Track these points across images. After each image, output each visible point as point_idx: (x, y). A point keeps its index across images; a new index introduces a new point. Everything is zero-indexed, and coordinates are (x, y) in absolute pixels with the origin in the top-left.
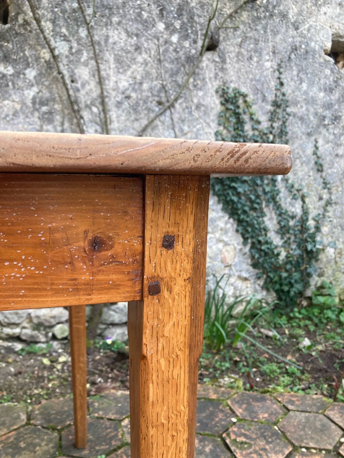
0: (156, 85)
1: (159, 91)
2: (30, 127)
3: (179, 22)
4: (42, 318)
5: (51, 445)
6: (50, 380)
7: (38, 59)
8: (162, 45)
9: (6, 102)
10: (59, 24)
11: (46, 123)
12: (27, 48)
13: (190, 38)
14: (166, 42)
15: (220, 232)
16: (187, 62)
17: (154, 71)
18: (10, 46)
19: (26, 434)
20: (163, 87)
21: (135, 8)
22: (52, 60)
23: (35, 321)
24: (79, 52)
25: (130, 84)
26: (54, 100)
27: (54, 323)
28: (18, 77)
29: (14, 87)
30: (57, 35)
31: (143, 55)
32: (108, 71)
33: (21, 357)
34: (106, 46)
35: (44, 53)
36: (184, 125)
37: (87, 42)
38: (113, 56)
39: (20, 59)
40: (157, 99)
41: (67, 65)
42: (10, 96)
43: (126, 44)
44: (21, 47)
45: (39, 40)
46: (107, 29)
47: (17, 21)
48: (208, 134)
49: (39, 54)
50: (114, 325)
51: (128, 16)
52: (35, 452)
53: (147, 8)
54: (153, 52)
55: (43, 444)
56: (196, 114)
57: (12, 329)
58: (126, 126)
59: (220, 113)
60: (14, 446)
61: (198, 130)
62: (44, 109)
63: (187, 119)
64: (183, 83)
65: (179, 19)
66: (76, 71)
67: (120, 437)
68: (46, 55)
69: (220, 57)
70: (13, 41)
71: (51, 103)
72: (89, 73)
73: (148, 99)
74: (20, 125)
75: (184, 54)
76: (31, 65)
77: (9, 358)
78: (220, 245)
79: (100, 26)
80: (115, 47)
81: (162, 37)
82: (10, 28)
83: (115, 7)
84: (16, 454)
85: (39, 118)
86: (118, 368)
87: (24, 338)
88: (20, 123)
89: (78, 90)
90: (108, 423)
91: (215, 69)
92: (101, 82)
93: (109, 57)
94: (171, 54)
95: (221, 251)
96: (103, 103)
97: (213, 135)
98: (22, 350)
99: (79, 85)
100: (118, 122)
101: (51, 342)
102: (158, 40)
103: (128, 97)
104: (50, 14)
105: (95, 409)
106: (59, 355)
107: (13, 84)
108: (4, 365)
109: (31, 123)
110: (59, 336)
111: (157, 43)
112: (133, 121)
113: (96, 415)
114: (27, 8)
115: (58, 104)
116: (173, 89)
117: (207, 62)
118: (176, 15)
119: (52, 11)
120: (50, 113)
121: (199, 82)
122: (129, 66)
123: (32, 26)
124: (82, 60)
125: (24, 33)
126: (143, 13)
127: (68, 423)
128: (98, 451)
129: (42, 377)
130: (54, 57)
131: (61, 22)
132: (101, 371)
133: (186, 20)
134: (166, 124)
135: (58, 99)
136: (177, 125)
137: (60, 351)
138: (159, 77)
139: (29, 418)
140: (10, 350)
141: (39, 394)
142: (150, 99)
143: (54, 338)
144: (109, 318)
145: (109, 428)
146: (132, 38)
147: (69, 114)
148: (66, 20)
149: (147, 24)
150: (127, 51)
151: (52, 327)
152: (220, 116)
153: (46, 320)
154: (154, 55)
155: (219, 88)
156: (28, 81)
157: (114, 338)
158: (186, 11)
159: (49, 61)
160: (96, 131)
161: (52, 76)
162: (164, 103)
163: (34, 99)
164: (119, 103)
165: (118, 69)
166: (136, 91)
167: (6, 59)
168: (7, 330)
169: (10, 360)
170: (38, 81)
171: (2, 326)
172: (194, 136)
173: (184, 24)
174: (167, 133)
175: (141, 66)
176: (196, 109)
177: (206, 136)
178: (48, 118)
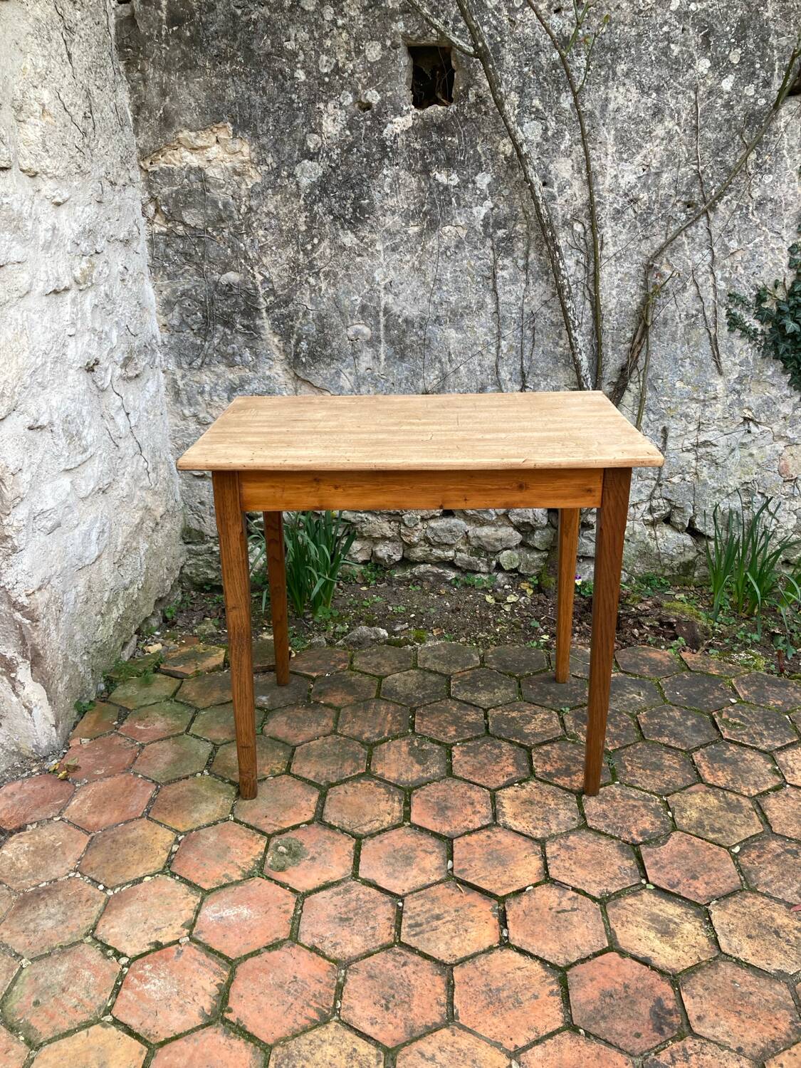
0: (686, 173)
1: (691, 184)
2: (480, 263)
3: (739, 51)
4: (484, 539)
5: (510, 690)
6: (497, 624)
7: (494, 155)
8: (702, 100)
9: (447, 228)
10: (529, 93)
11: (502, 255)
12: (479, 140)
13: (758, 78)
14: (710, 93)
15: (781, 423)
16: (747, 126)
17: (684, 148)
18: (456, 140)
19: (483, 675)
20: (698, 175)
21: (659, 41)
22: (516, 157)
23: (474, 543)
24: (559, 134)
25: (639, 178)
26: (515, 218)
27: (500, 548)
28: (465, 187)
29: (459, 204)
30: (524, 112)
31: (666, 123)
32: (603, 161)
33: (455, 589)
34: (603, 116)
35: (505, 145)
36: (729, 240)
37: (572, 115)
38: (613, 132)
39: (469, 159)
40: (684, 198)
42: (453, 218)
43: (637, 108)
44: (471, 141)
46: (607, 87)
47: (467, 98)
48: (777, 252)
49: (497, 148)
50: (585, 558)
51: (645, 58)
52: (494, 694)
53: (680, 37)
54: (684, 116)
55: (502, 687)
56: (755, 218)
57: (443, 550)
58: (627, 249)
60: (471, 684)
61: (756, 246)
62: (501, 233)
63: (737, 228)
64: (735, 163)
65: (738, 46)
66: (551, 167)
68: (506, 147)
70: (460, 133)
71: (511, 224)
72: (573, 167)
73: (668, 200)
74: (465, 262)
75: (742, 110)
76: (484, 166)
77: (440, 589)
78: (780, 445)
79: (596, 84)
80: (618, 116)
81: (704, 84)
82: (457, 112)
83: (623, 46)
84: (475, 692)
85: (492, 249)
86: (588, 620)
87: (459, 564)
88: (465, 257)
89: (553, 198)
92: (589, 182)
93: (607, 135)
94: (719, 112)
95: (780, 455)
96: (592, 216)
97: (786, 253)
98: (456, 579)
99: (555, 190)
100: (615, 244)
101: (495, 574)
102: (696, 91)
103: (634, 201)
104: (517, 78)
106: (507, 593)
107: (458, 199)
108: (436, 597)
109: (481, 256)
110: (506, 568)
111: (693, 97)
112: (640, 240)
114: (481, 76)
115: (522, 223)
116: (716, 177)
117: (789, 118)
118: (733, 40)
119: (520, 73)
120: (509, 238)
121: (767, 158)
122: (640, 147)
123: (487, 104)
124: (562, 147)
125: (476, 118)
126: (672, 46)
127: (528, 672)
128: (561, 704)
129: (487, 618)
130: (520, 156)
131: (532, 90)
133: (751, 47)
134: (697, 240)
135: (521, 215)
136: (717, 241)
137: (507, 587)
138: (693, 158)
139: (482, 660)
140: (440, 578)
141: (485, 638)
142: (673, 200)
143: (499, 568)
144: (581, 548)
145: (575, 685)
146: (649, 95)
147: (537, 237)
148: (540, 83)
149: (678, 66)
150: (638, 120)
151: (496, 553)
153: (488, 543)
154: (686, 120)
156: (478, 192)
157: (585, 578)
158: (755, 27)
159: (512, 155)
160: (578, 262)
161: (515, 179)
162: (697, 205)
163: (486, 217)
164: (618, 211)
165: (621, 153)
166: (649, 189)
167: (449, 163)
168: (438, 552)
169: (443, 592)
170: (493, 190)
171: (431, 545)
172: (748, 257)
173: (747, 54)
174: (697, 257)
175: (660, 144)
176: (757, 209)
177: (771, 256)
178: (504, 247)
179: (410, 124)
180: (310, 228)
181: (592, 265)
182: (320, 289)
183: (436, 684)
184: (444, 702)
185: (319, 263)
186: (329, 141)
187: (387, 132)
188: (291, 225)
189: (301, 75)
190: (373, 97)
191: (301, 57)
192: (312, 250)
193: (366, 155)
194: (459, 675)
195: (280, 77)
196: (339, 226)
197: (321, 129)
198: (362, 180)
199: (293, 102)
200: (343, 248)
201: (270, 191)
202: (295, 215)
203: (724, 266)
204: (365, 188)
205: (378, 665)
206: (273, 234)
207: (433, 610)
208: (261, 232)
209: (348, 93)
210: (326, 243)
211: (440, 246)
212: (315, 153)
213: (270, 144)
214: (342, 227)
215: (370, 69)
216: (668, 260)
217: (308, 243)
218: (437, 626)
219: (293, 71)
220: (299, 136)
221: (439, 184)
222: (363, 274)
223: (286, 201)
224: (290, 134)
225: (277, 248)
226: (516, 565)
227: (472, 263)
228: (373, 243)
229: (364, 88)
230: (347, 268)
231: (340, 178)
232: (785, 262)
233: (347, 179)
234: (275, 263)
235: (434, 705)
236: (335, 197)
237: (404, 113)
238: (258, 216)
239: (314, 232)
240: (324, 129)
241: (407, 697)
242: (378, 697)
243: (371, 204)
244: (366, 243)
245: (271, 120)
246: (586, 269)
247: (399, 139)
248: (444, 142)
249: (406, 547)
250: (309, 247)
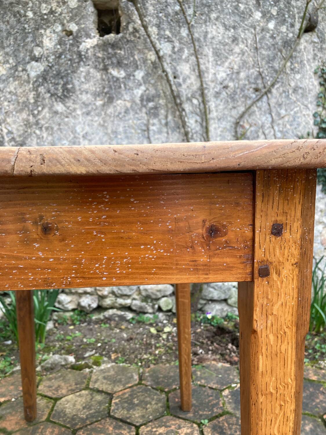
0: (253, 73)
1: (256, 79)
2: (139, 122)
3: (276, 8)
4: (150, 291)
5: (160, 405)
6: (157, 348)
7: (145, 61)
8: (258, 34)
9: (119, 102)
10: (163, 28)
11: (152, 117)
12: (136, 53)
13: (287, 22)
14: (263, 30)
15: (319, 215)
16: (284, 47)
17: (251, 59)
18: (123, 53)
19: (139, 392)
20: (260, 74)
21: (233, 2)
22: (157, 60)
23: (144, 293)
24: (181, 50)
25: (228, 75)
26: (159, 96)
27: (160, 296)
28: (129, 79)
29: (125, 88)
30: (161, 38)
31: (240, 46)
32: (207, 65)
33: (132, 325)
34: (205, 41)
35: (151, 55)
36: (281, 109)
37: (188, 40)
38: (211, 50)
39: (130, 63)
40: (253, 86)
41: (171, 63)
42: (122, 95)
43: (223, 37)
44: (131, 53)
45: (147, 44)
46: (206, 26)
47: (128, 30)
48: (307, 116)
49: (146, 57)
50: (213, 301)
51: (226, 11)
52: (147, 409)
54: (249, 42)
55: (153, 403)
56: (293, 97)
57: (124, 299)
58: (224, 114)
59: (319, 94)
60: (129, 402)
61: (295, 113)
62: (151, 104)
63: (284, 103)
64: (280, 68)
65: (275, 6)
66: (178, 68)
67: (221, 405)
68: (152, 56)
69: (318, 37)
70: (124, 48)
71: (157, 99)
72: (190, 68)
73: (244, 87)
74: (131, 121)
75: (280, 39)
76: (139, 67)
77: (122, 325)
79: (200, 23)
80: (214, 41)
81: (259, 25)
82: (122, 37)
83: (213, 4)
84: (131, 409)
85: (146, 113)
86: (218, 342)
87: (134, 308)
88: (131, 119)
89: (180, 85)
90: (210, 392)
91: (314, 50)
92: (200, 76)
93: (208, 51)
94: (268, 40)
95: (321, 233)
96: (203, 95)
97: (311, 117)
98: (133, 319)
99: (181, 80)
100: (217, 111)
101: (157, 313)
102: (255, 29)
103: (226, 87)
104: (156, 19)
105: (197, 377)
106: (164, 326)
107: (125, 85)
108: (118, 331)
109: (140, 118)
110: (164, 309)
111: (253, 32)
112: (231, 109)
113: (199, 383)
114: (136, 17)
115: (163, 99)
116: (270, 75)
117: (305, 44)
118: (272, 3)
119: (158, 17)
120: (156, 108)
121: (296, 65)
122: (227, 58)
123: (140, 33)
124: (184, 57)
125: (134, 40)
126: (240, 5)
127: (174, 387)
128: (201, 416)
129: (150, 344)
130: (159, 58)
131: (165, 26)
132: (202, 343)
133: (282, 6)
134: (263, 109)
135: (162, 94)
136: (274, 110)
137: (165, 322)
138: (256, 64)
139: (141, 379)
140: (122, 318)
141: (148, 359)
142: (247, 87)
143: (160, 309)
144: (209, 294)
145: (212, 396)
146: (230, 31)
147: (172, 107)
148: (169, 23)
149: (243, 16)
150: (225, 43)
151: (158, 299)
152: (318, 97)
153: (152, 293)
154: (251, 44)
155: (318, 69)
156: (136, 81)
157: (213, 313)
159: (155, 61)
160: (196, 121)
161: (157, 74)
162: (261, 90)
163: (142, 97)
164: (217, 93)
165: (217, 61)
166: (233, 81)
167: (119, 64)
168: (121, 301)
169: (123, 327)
170: (145, 80)
171: (116, 296)
172: (291, 119)
173: (280, 10)
174: (264, 118)
175: (238, 57)
176: (293, 92)
177: (304, 119)
178: (154, 113)
179: (96, 43)
180: (36, 101)
181: (204, 124)
182: (43, 137)
183: (100, 403)
184: (103, 421)
185: (42, 122)
186: (48, 52)
187: (82, 47)
188: (24, 99)
189: (30, 14)
190: (73, 27)
191: (30, 5)
192: (38, 114)
193: (70, 60)
194: (121, 393)
195: (18, 15)
196: (54, 100)
197: (42, 44)
198: (68, 74)
199: (25, 29)
200: (56, 113)
201: (11, 79)
202: (27, 93)
203: (279, 124)
204: (69, 79)
205: (59, 388)
206: (13, 104)
207: (114, 340)
208: (6, 103)
209: (58, 25)
210: (46, 110)
211: (115, 112)
212: (38, 58)
213: (11, 52)
214: (56, 100)
215: (71, 12)
216: (247, 121)
217: (35, 109)
218: (116, 352)
219: (25, 12)
220: (29, 48)
221: (113, 77)
222: (69, 128)
223: (21, 85)
224: (23, 47)
225: (17, 112)
226: (169, 307)
227: (135, 122)
228: (75, 110)
229: (68, 22)
230: (59, 125)
231: (55, 72)
232: (312, 122)
233: (59, 73)
234: (15, 122)
235: (93, 426)
236: (51, 83)
237: (92, 37)
238: (4, 94)
239: (39, 103)
240: (44, 44)
241: (73, 419)
242: (48, 420)
243: (73, 88)
244: (71, 110)
245: (12, 38)
246: (201, 125)
247: (89, 51)
248: (116, 53)
249: (100, 298)
250: (36, 112)
